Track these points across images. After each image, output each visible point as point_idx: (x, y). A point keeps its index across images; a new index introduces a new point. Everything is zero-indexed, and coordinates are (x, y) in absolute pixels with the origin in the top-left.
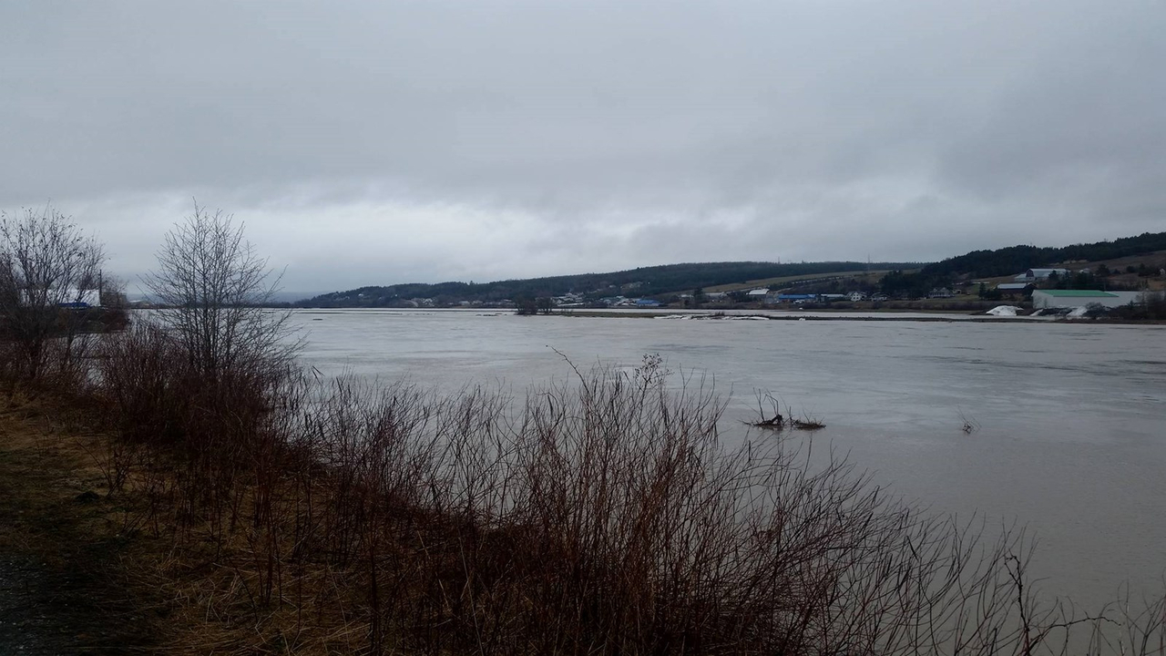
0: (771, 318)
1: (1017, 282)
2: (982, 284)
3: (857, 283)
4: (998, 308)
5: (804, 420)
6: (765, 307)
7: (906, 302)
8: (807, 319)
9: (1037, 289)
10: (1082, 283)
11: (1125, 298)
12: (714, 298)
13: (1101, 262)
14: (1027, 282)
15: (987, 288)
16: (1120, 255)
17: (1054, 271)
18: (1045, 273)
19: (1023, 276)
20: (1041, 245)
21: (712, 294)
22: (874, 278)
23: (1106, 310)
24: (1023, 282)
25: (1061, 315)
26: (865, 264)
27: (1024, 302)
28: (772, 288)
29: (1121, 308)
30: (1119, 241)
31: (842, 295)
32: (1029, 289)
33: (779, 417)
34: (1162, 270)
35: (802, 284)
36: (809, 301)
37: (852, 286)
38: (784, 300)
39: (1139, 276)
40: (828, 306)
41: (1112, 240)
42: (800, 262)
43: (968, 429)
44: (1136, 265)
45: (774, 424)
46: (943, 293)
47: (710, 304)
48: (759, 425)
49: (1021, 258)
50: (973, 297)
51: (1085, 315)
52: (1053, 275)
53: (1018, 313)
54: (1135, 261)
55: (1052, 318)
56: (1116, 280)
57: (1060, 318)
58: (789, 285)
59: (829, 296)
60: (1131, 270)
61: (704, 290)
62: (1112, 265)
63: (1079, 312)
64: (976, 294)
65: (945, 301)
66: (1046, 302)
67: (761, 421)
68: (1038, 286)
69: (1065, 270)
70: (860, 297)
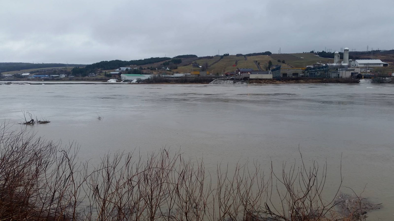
0: (31, 84)
1: (116, 72)
2: (105, 72)
3: (63, 71)
4: (110, 80)
5: (42, 120)
6: (29, 80)
7: (81, 78)
8: (45, 84)
9: (122, 74)
10: (135, 72)
11: (147, 77)
12: (7, 76)
13: (140, 66)
14: (119, 72)
15: (107, 73)
16: (145, 64)
17: (127, 68)
18: (124, 69)
19: (118, 69)
20: (123, 60)
21: (5, 75)
22: (69, 69)
23: (142, 80)
24: (118, 72)
25: (129, 82)
26: (66, 64)
27: (118, 78)
28: (31, 73)
29: (146, 79)
30: (145, 59)
31: (58, 75)
32: (120, 74)
33: (33, 120)
34: (156, 69)
35: (43, 71)
36: (46, 77)
37: (61, 72)
38: (36, 77)
39: (151, 70)
40: (53, 79)
41: (143, 59)
42: (42, 63)
43: (99, 118)
44: (150, 67)
45: (31, 123)
46: (93, 75)
47: (5, 79)
48: (25, 124)
49: (117, 64)
50: (103, 76)
51: (136, 82)
52: (127, 70)
53: (117, 81)
54: (149, 66)
55: (127, 83)
56: (145, 71)
57: (129, 83)
58: (38, 71)
59: (53, 75)
60: (148, 68)
61: (2, 73)
62: (143, 67)
63: (135, 81)
64: (104, 75)
65: (94, 77)
66: (125, 78)
67: (25, 122)
68: (122, 73)
69: (130, 68)
70: (64, 76)
